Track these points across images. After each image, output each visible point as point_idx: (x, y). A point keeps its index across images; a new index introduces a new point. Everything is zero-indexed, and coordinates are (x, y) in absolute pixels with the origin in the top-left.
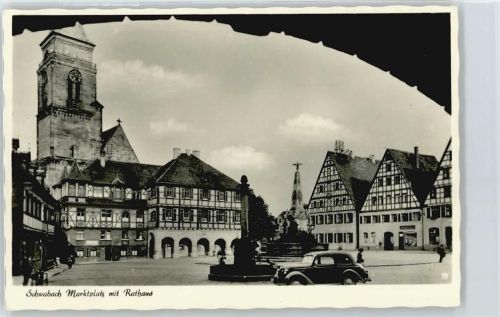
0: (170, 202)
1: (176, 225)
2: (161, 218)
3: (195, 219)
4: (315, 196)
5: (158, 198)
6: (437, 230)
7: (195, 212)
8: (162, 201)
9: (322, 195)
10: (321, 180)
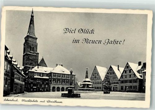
0: (55, 77)
1: (56, 83)
2: (52, 81)
3: (61, 82)
4: (92, 77)
5: (52, 76)
6: (123, 87)
7: (61, 80)
8: (53, 77)
9: (93, 77)
10: (93, 73)
